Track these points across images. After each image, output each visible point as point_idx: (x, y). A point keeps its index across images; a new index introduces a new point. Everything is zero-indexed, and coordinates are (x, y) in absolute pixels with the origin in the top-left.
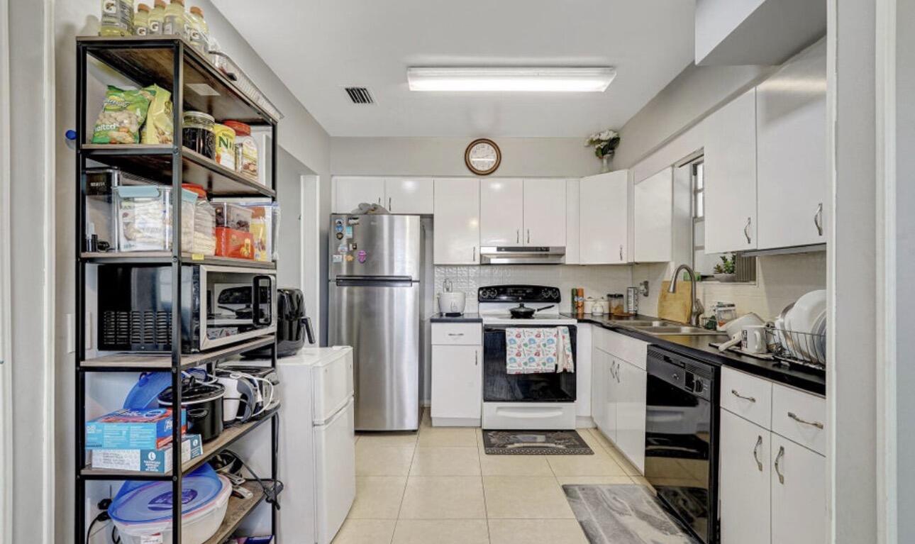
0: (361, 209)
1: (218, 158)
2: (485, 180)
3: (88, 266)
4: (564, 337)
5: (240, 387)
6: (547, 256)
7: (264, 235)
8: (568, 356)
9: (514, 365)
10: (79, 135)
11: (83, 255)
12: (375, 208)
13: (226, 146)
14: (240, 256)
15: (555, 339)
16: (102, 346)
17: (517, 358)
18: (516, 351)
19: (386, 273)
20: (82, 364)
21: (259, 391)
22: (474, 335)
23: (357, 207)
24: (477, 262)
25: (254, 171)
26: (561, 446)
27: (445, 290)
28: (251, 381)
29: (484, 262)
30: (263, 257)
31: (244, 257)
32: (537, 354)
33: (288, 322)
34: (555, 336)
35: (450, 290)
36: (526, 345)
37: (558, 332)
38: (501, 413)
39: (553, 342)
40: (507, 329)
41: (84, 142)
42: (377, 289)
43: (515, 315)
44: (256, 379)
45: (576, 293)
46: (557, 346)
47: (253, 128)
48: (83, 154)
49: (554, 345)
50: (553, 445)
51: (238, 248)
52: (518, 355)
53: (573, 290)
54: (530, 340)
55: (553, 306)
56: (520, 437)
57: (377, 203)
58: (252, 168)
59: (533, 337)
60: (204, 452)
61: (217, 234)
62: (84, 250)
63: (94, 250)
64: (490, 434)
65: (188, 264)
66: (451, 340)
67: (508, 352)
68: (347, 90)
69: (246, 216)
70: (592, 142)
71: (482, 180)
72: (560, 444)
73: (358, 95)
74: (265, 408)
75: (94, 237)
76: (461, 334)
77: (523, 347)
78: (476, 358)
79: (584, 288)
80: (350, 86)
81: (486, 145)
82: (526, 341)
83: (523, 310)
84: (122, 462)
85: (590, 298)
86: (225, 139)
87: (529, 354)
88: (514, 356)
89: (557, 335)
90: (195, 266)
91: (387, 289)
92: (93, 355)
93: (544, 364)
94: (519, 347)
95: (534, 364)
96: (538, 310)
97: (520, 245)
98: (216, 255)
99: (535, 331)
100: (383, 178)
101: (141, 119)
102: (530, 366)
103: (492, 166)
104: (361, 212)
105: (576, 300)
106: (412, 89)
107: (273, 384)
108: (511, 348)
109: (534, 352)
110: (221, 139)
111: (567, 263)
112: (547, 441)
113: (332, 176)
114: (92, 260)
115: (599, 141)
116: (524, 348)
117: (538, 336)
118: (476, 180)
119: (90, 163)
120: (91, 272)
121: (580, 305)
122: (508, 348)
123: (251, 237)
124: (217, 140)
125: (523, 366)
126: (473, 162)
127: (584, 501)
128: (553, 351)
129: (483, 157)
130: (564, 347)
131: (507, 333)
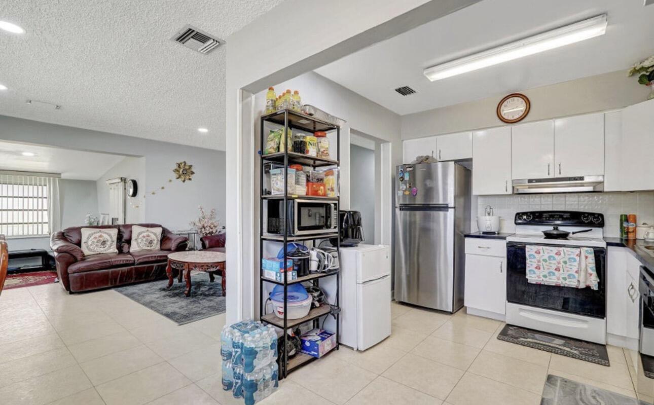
0: (417, 160)
1: (308, 152)
2: (515, 127)
3: (264, 201)
4: (586, 257)
5: (318, 256)
6: (582, 185)
7: (333, 183)
8: (591, 275)
9: (534, 276)
10: (261, 152)
11: (262, 197)
12: (427, 159)
13: (311, 145)
14: (318, 195)
15: (578, 258)
16: (269, 232)
17: (536, 270)
18: (535, 265)
19: (441, 202)
20: (262, 237)
21: (326, 259)
22: (499, 249)
23: (416, 159)
24: (510, 192)
25: (327, 153)
26: (575, 352)
27: (487, 214)
28: (323, 254)
29: (515, 192)
30: (332, 195)
31: (320, 195)
32: (557, 269)
33: (351, 229)
34: (577, 255)
35: (491, 214)
36: (545, 261)
37: (580, 252)
38: (522, 314)
39: (575, 261)
40: (527, 246)
41: (263, 154)
42: (434, 213)
43: (548, 235)
44: (326, 254)
45: (625, 219)
46: (580, 264)
47: (327, 132)
48: (262, 159)
49: (576, 264)
50: (568, 349)
51: (317, 191)
52: (538, 268)
53: (621, 216)
54: (550, 257)
55: (591, 230)
56: (537, 336)
57: (430, 155)
58: (325, 152)
59: (553, 254)
60: (297, 279)
61: (307, 185)
62: (263, 195)
63: (266, 195)
64: (511, 328)
65: (291, 199)
66: (479, 251)
67: (527, 265)
68: (396, 90)
69: (322, 176)
70: (635, 72)
71: (513, 127)
72: (576, 350)
73: (404, 91)
74: (329, 268)
75: (266, 190)
76: (488, 248)
77: (542, 262)
78: (501, 267)
79: (637, 214)
80: (397, 87)
81: (516, 99)
82: (546, 257)
83: (555, 232)
84: (271, 276)
85: (644, 224)
86: (311, 142)
87: (548, 269)
88: (533, 268)
89: (579, 255)
90: (293, 199)
91: (441, 213)
92: (266, 235)
93: (565, 279)
94: (539, 261)
95: (554, 277)
96: (573, 233)
97: (552, 176)
98: (307, 195)
99: (555, 249)
100: (435, 137)
101: (278, 142)
102: (550, 279)
103: (521, 114)
104: (417, 162)
105: (625, 225)
106: (432, 80)
107: (333, 257)
108: (531, 261)
109: (554, 267)
110: (309, 142)
111: (606, 190)
112: (564, 345)
113: (403, 140)
114: (265, 198)
115: (643, 69)
116: (544, 263)
117: (558, 254)
118: (508, 127)
119: (265, 162)
120: (265, 202)
121: (630, 230)
122: (527, 261)
123: (324, 186)
124: (308, 143)
125: (542, 278)
126: (505, 114)
127: (558, 388)
128: (575, 269)
129: (514, 109)
130: (586, 266)
131: (527, 249)
